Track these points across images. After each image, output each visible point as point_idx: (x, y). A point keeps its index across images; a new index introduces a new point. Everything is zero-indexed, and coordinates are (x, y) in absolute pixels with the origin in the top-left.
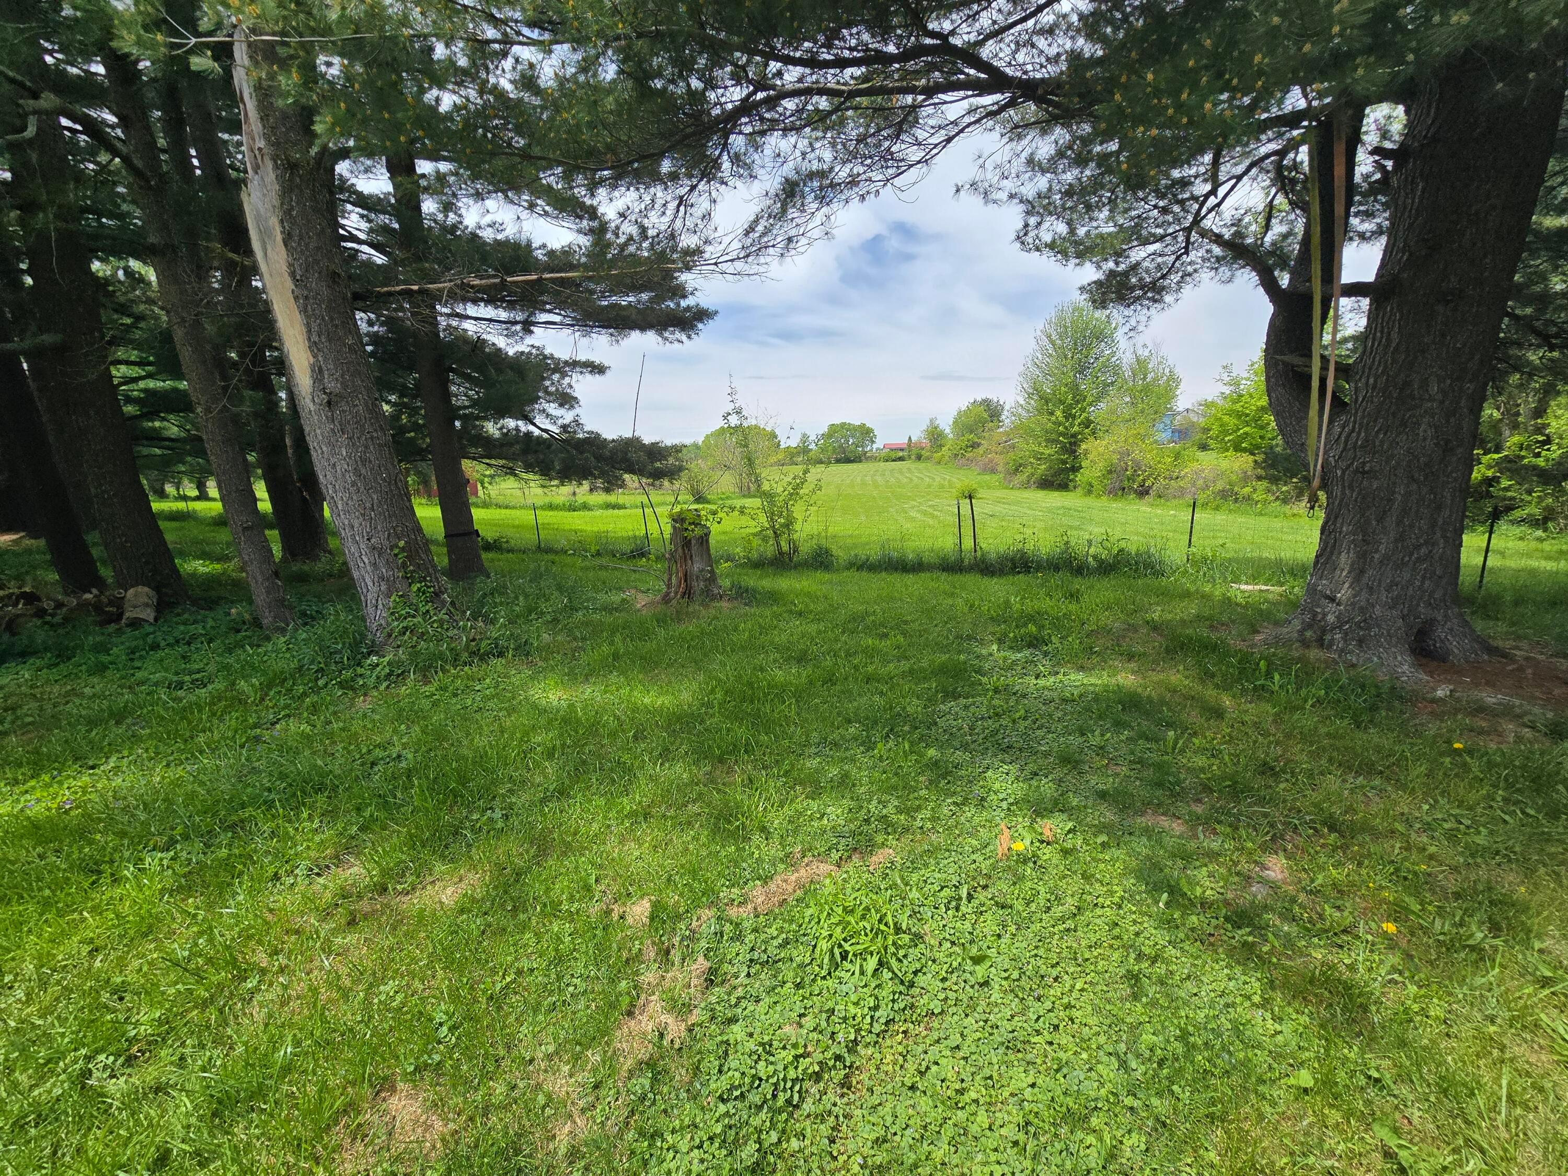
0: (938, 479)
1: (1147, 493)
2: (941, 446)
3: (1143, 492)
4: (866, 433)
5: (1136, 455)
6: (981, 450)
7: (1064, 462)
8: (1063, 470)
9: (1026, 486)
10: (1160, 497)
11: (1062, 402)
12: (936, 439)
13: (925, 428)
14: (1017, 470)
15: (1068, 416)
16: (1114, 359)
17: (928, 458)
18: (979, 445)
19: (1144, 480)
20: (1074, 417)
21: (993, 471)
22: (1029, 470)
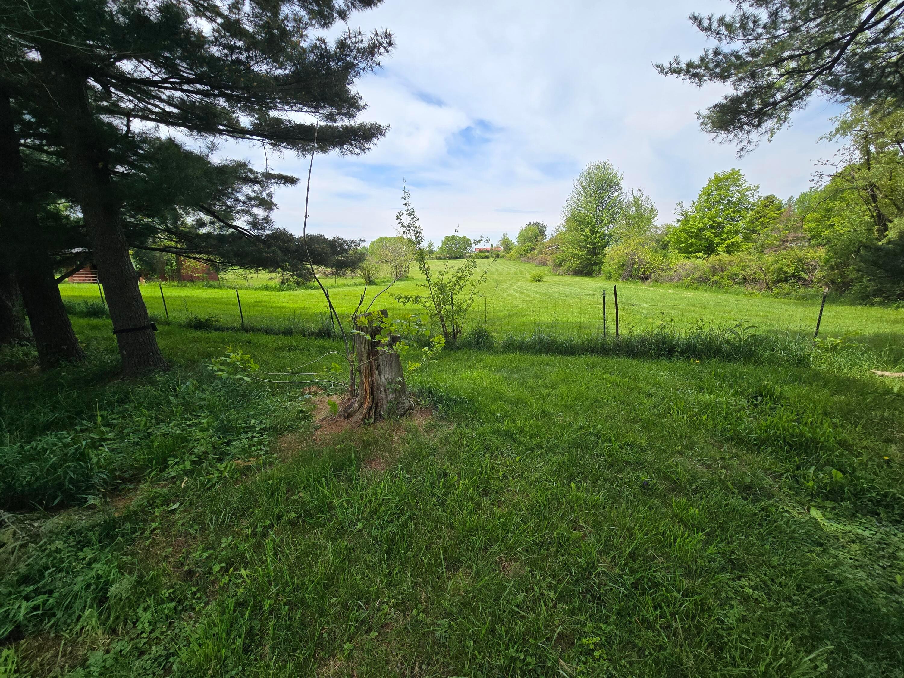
0: (513, 269)
1: (647, 279)
2: (510, 250)
3: (645, 279)
4: (466, 242)
5: (640, 255)
6: (536, 252)
7: (590, 259)
8: (589, 264)
9: (566, 273)
10: (656, 281)
11: (589, 224)
12: (507, 246)
13: (500, 239)
14: (561, 264)
15: (593, 232)
16: (619, 199)
17: (503, 257)
18: (534, 249)
19: (645, 271)
20: (596, 232)
21: (545, 264)
22: (568, 264)
